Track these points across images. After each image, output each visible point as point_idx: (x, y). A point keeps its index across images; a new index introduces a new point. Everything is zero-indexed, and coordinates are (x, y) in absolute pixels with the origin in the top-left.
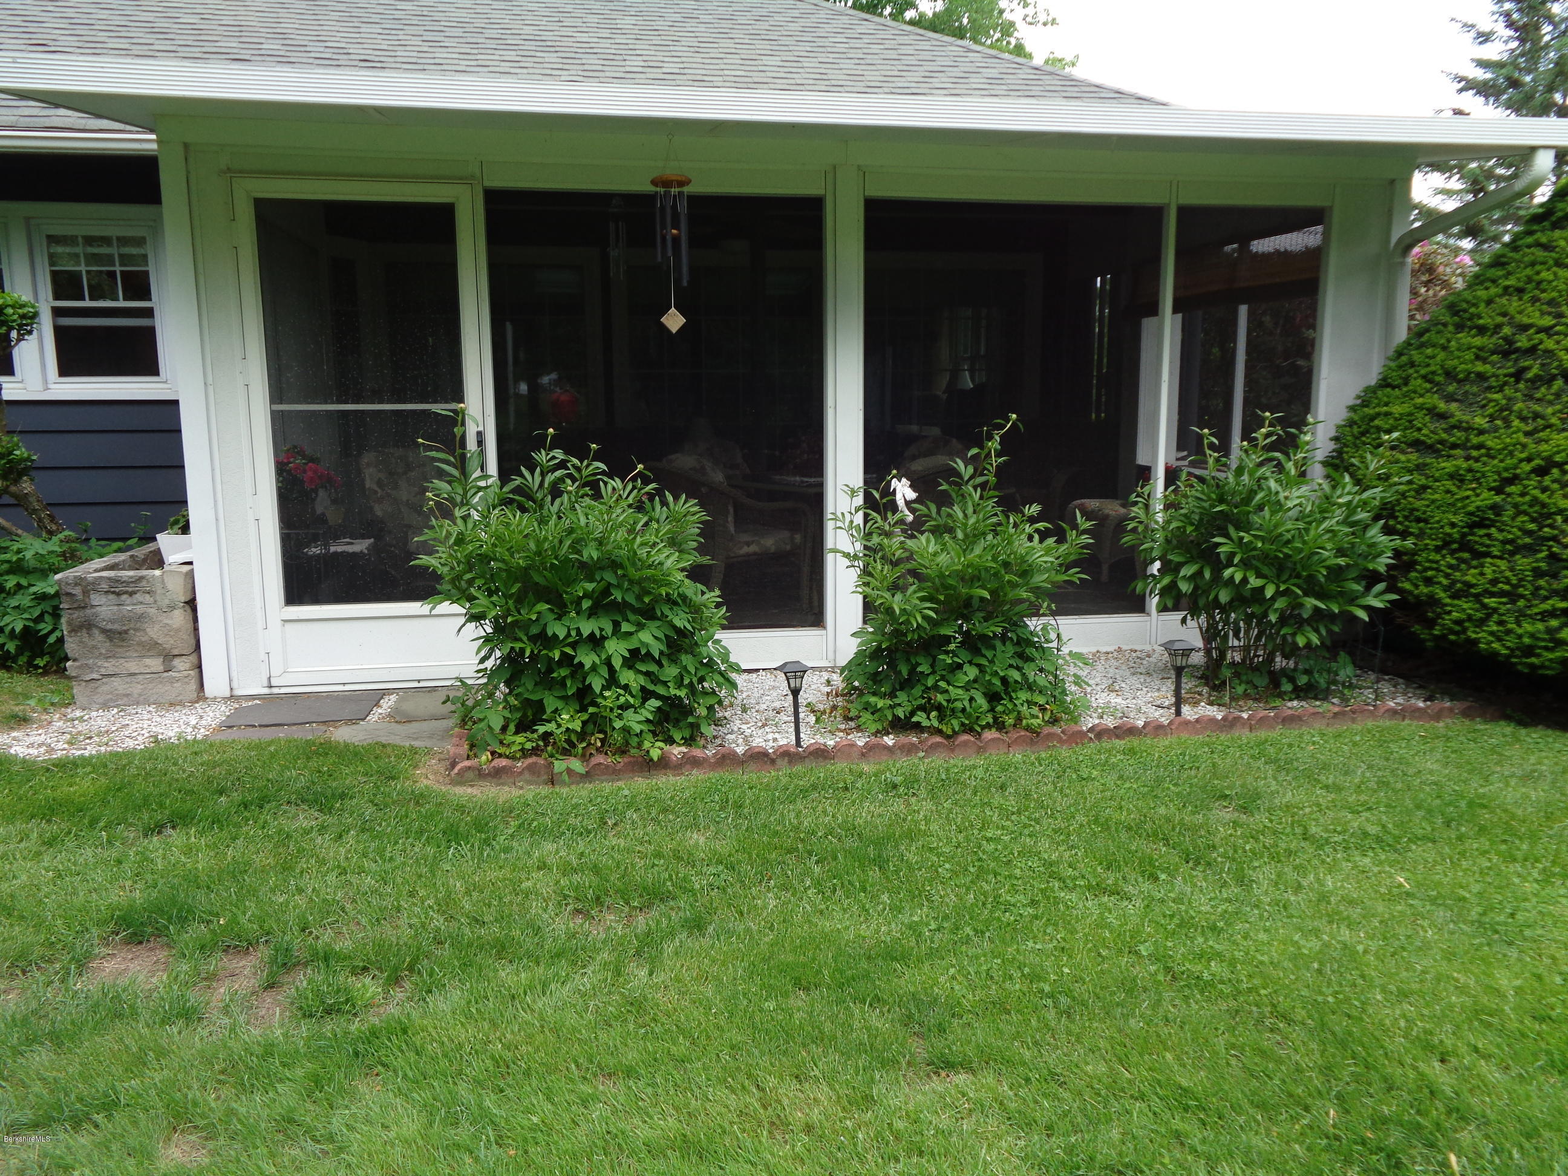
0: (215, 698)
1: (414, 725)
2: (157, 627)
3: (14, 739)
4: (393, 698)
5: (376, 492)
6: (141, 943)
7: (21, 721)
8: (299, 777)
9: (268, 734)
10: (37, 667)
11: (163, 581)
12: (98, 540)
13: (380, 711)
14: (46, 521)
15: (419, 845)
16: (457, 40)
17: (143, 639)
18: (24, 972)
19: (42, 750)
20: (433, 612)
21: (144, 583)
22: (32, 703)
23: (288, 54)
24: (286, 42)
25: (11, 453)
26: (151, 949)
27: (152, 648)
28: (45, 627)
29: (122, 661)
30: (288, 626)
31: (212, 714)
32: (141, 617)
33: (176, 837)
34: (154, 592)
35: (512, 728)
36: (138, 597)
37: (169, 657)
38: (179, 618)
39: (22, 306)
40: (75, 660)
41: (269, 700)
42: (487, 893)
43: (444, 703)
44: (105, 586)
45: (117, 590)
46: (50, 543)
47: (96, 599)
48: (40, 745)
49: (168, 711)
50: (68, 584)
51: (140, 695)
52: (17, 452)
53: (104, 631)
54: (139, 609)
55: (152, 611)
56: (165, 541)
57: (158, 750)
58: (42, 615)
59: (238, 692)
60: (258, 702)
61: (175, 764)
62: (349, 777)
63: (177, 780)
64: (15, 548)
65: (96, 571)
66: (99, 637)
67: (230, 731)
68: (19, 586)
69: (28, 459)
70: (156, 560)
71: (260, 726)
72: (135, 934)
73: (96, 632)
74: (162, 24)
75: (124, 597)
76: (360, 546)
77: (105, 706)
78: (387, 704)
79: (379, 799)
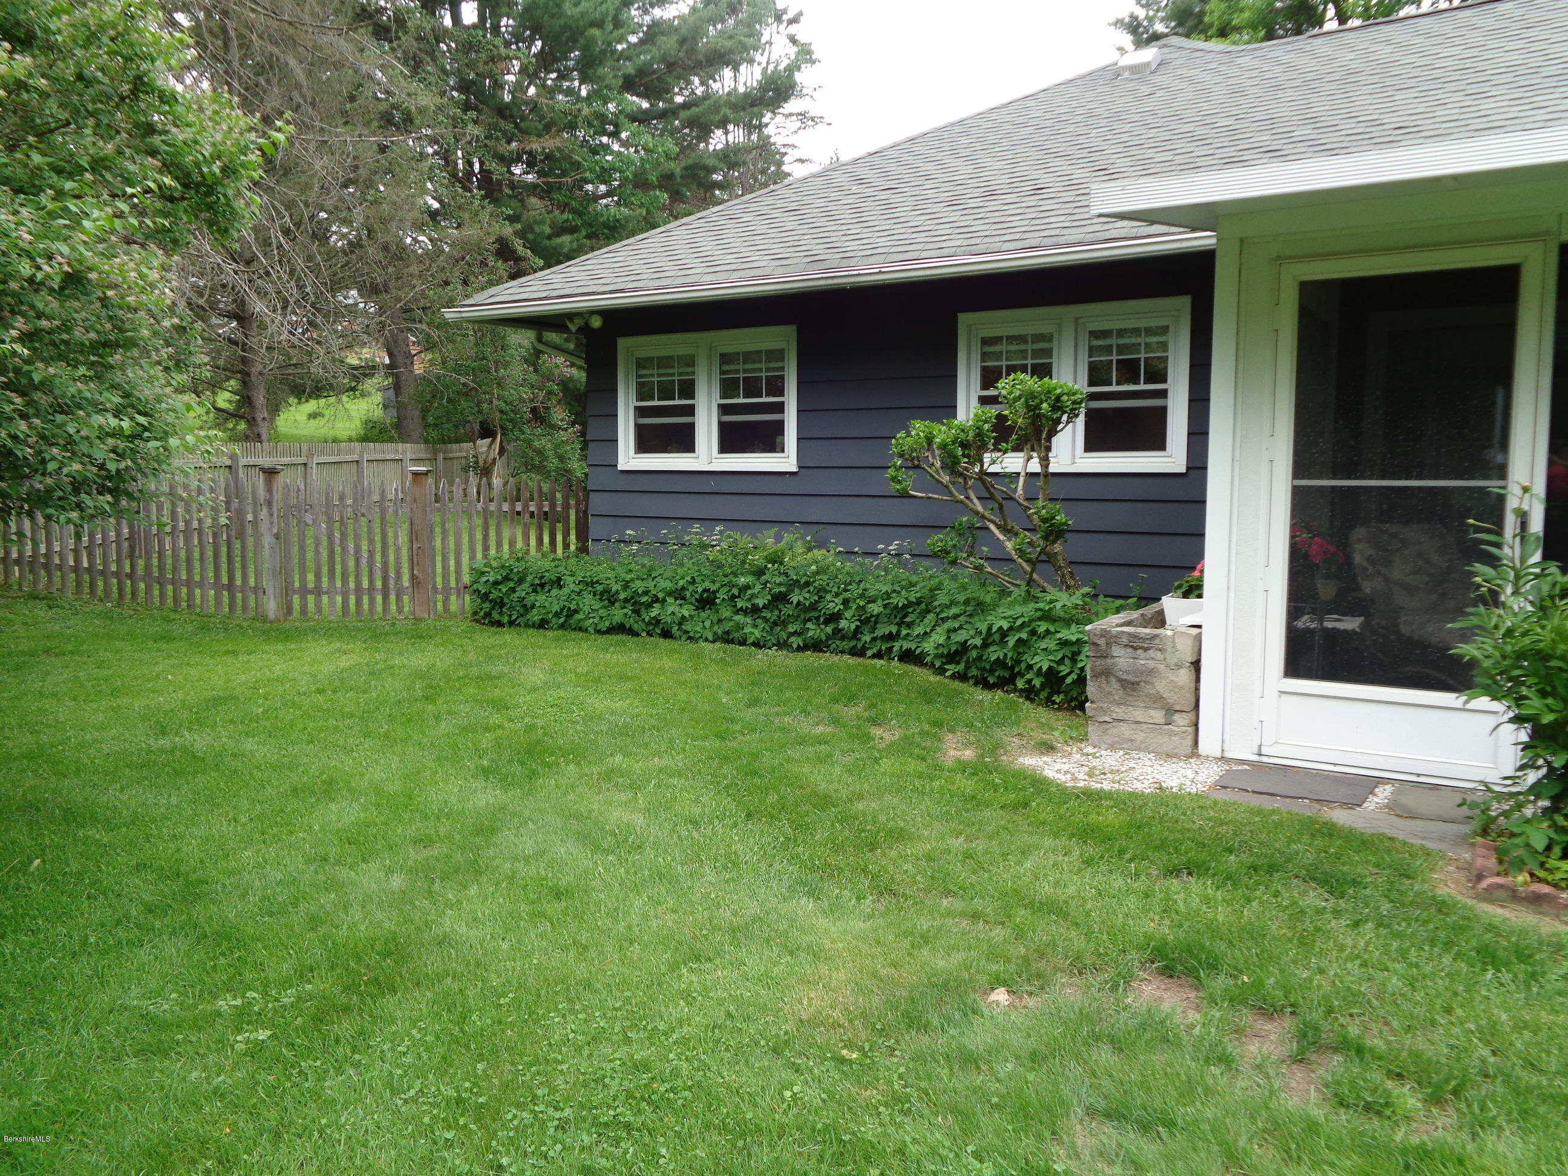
0: (1208, 757)
1: (1418, 822)
2: (1164, 682)
3: (1045, 763)
4: (1389, 788)
5: (1366, 569)
6: (1171, 977)
7: (1048, 748)
8: (1306, 853)
9: (1268, 803)
10: (1054, 703)
11: (1174, 641)
12: (1106, 596)
13: (1376, 800)
14: (1068, 577)
15: (1447, 960)
16: (1507, 86)
17: (1151, 692)
18: (1080, 973)
19: (1069, 776)
20: (1468, 706)
21: (1157, 641)
22: (1057, 734)
23: (1319, 136)
24: (1317, 125)
25: (1053, 518)
26: (1180, 986)
27: (1157, 701)
28: (1064, 669)
29: (1131, 709)
30: (1284, 697)
31: (1206, 772)
32: (1152, 672)
33: (1194, 884)
34: (1165, 650)
35: (1557, 851)
36: (1151, 653)
37: (1170, 711)
38: (1184, 676)
39: (1074, 394)
40: (1092, 702)
41: (1259, 768)
42: (1543, 1035)
43: (1459, 805)
44: (1125, 640)
45: (1136, 644)
46: (1075, 597)
47: (1116, 651)
48: (1066, 772)
49: (1166, 761)
50: (1095, 635)
51: (1142, 742)
52: (1058, 518)
53: (1120, 680)
54: (1151, 664)
55: (1162, 667)
56: (1170, 604)
57: (1162, 797)
58: (1063, 659)
59: (1228, 755)
60: (1246, 767)
61: (1184, 814)
62: (1358, 865)
63: (1189, 830)
64: (1048, 598)
65: (1118, 626)
66: (1116, 685)
67: (1224, 791)
68: (1048, 632)
69: (1065, 524)
70: (1160, 620)
71: (1253, 792)
72: (1166, 967)
73: (1113, 680)
74: (1201, 131)
75: (1140, 652)
76: (1351, 624)
77: (1113, 747)
78: (1383, 794)
79: (1395, 895)
